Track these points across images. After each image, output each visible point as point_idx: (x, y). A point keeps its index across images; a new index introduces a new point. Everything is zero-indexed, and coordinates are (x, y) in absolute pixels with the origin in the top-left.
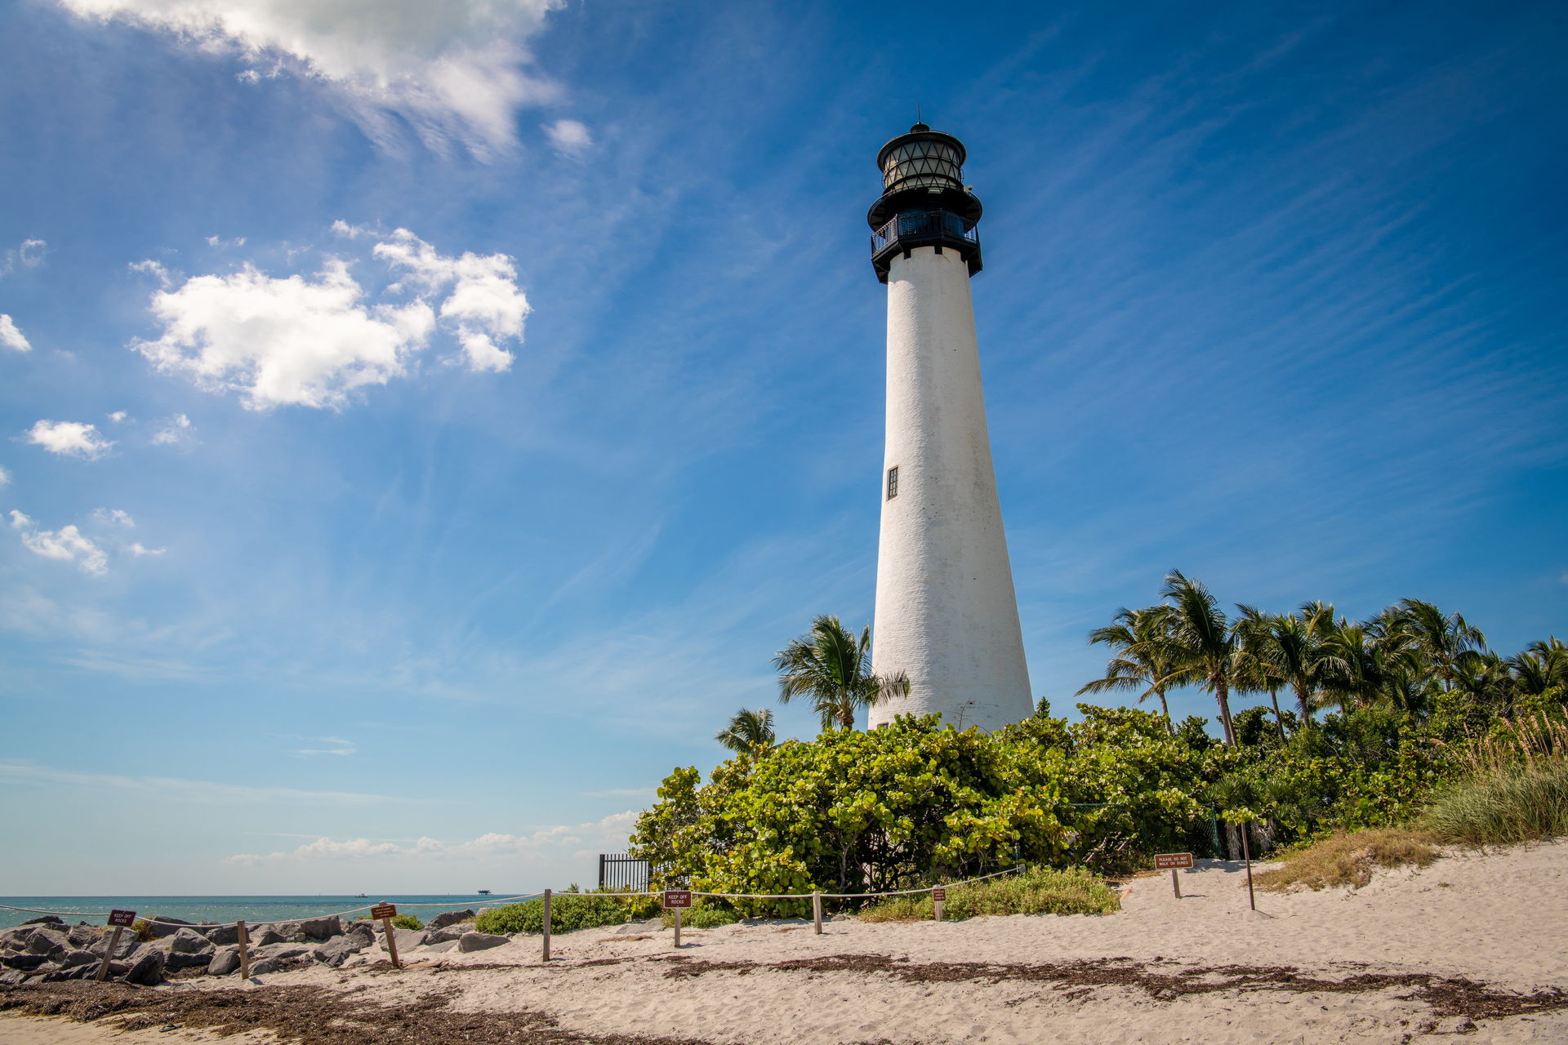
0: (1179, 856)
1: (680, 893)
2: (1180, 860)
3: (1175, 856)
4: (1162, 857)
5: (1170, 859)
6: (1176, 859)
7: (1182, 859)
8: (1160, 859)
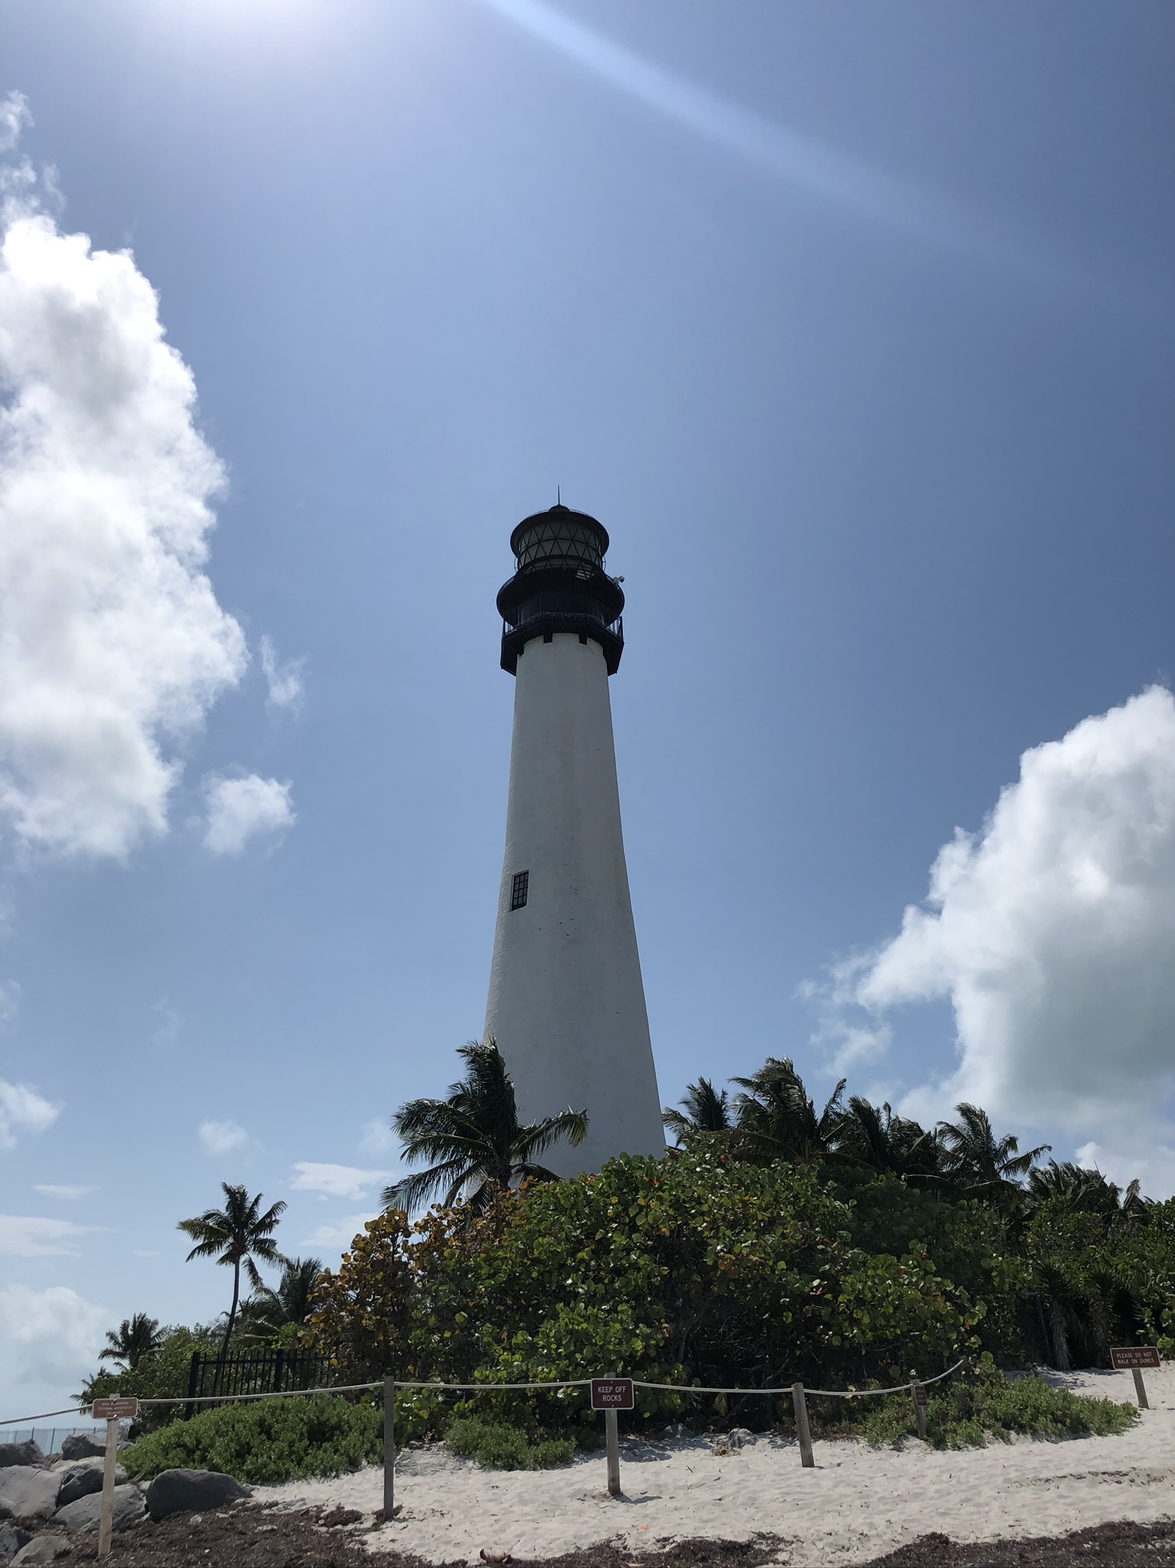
0: (1142, 1351)
1: (616, 1384)
2: (1143, 1357)
3: (1136, 1350)
4: (1120, 1352)
5: (1130, 1355)
6: (1138, 1355)
7: (1145, 1354)
8: (1118, 1355)
